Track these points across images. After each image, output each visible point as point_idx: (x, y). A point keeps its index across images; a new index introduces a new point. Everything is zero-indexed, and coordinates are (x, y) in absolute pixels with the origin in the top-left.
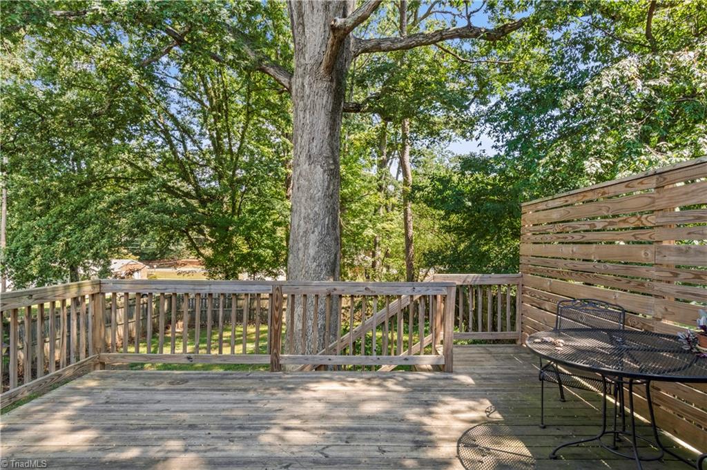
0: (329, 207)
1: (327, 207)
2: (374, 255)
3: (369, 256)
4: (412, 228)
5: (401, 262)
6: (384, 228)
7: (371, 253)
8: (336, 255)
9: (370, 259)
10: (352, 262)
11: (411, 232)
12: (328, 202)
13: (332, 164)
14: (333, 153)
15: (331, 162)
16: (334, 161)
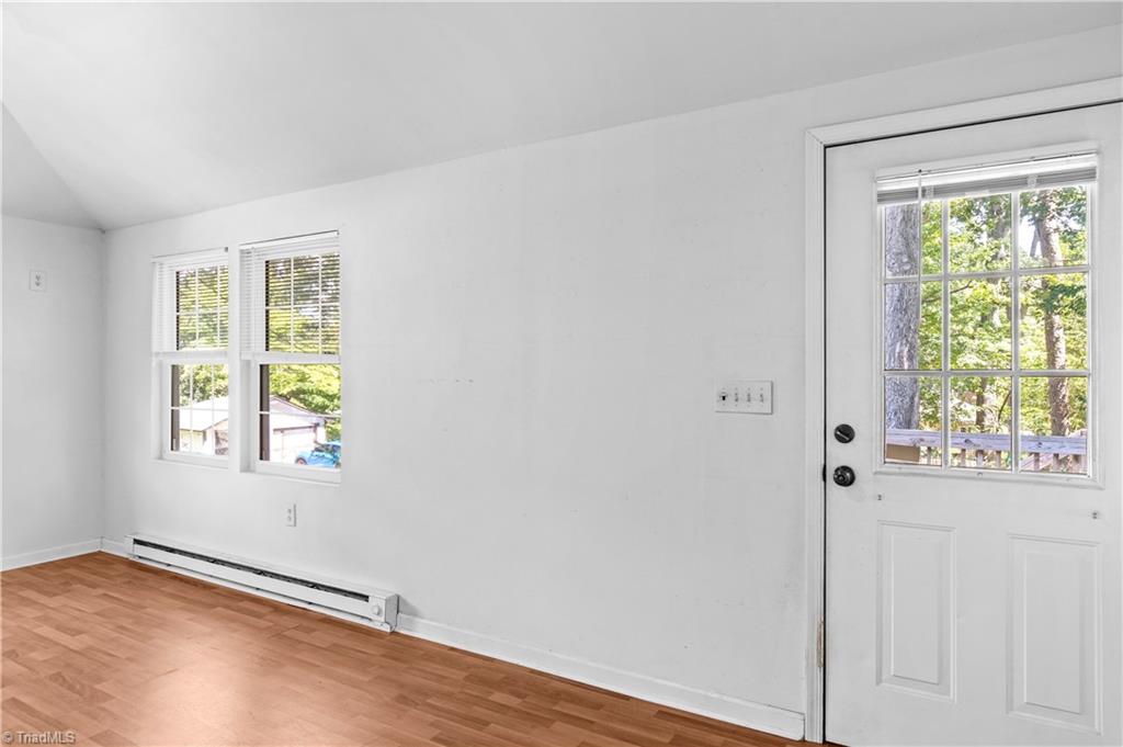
0: (901, 325)
1: (898, 327)
2: (981, 400)
3: (970, 403)
4: (1063, 350)
5: (1041, 413)
6: (1001, 351)
7: (975, 397)
8: (912, 398)
9: (972, 409)
10: (935, 413)
11: (1063, 358)
12: (900, 319)
13: (907, 262)
14: (908, 245)
15: (905, 260)
16: (909, 257)
